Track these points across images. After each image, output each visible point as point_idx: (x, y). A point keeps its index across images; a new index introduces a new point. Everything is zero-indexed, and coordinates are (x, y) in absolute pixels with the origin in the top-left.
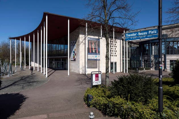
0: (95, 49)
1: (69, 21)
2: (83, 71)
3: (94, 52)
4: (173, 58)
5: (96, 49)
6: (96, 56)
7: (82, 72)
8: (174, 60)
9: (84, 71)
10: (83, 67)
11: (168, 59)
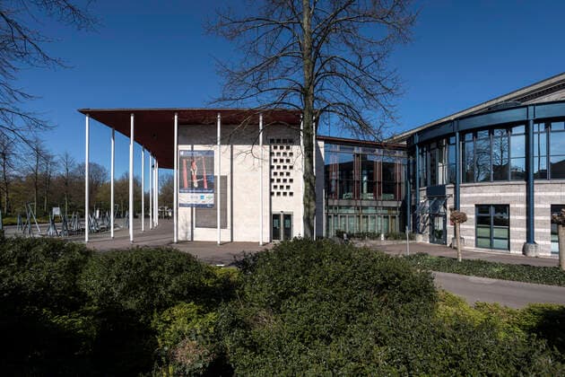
0: (198, 177)
1: (132, 118)
2: (187, 233)
3: (196, 185)
4: (487, 198)
5: (202, 177)
6: (202, 197)
7: (184, 235)
8: (495, 203)
9: (190, 234)
10: (186, 225)
11: (469, 201)
